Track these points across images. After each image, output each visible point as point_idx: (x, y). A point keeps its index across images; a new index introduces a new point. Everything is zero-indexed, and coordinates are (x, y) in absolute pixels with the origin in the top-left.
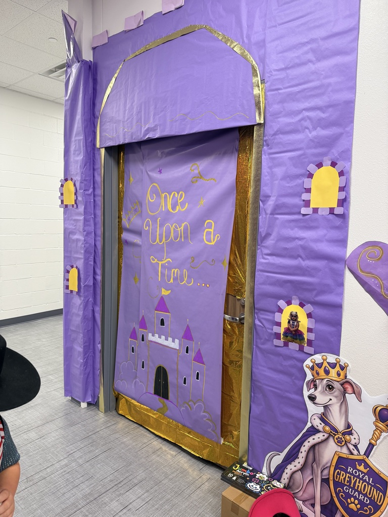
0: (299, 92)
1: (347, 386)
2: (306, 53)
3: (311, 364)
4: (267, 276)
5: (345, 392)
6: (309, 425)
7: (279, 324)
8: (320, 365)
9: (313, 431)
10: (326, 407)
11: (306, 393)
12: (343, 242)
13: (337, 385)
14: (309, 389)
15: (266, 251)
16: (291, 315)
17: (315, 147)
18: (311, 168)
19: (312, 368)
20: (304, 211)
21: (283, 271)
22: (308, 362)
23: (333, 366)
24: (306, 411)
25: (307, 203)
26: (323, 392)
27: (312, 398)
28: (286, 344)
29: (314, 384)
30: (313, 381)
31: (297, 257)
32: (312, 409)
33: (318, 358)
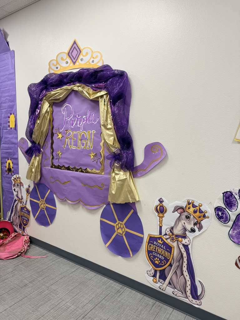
0: (5, 90)
1: (21, 184)
2: (5, 78)
3: (13, 179)
4: (3, 151)
5: (21, 186)
6: (14, 199)
7: (6, 167)
8: (15, 179)
9: (16, 200)
10: (17, 192)
11: (13, 189)
12: (17, 138)
13: (19, 184)
14: (14, 187)
15: (3, 143)
16: (9, 163)
17: (9, 108)
18: (9, 114)
19: (14, 180)
20: (8, 128)
21: (6, 149)
22: (13, 178)
23: (18, 178)
24: (13, 194)
25: (9, 126)
26: (16, 187)
27: (14, 190)
28: (8, 174)
29: (14, 185)
30: (14, 184)
31: (8, 144)
32: (15, 193)
33: (15, 176)
